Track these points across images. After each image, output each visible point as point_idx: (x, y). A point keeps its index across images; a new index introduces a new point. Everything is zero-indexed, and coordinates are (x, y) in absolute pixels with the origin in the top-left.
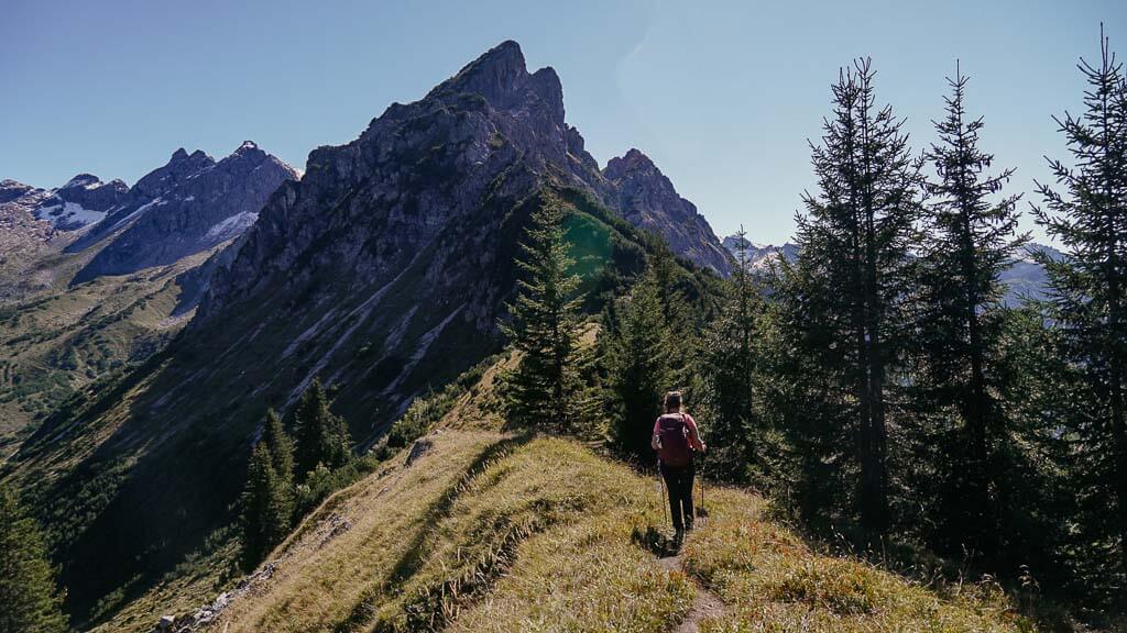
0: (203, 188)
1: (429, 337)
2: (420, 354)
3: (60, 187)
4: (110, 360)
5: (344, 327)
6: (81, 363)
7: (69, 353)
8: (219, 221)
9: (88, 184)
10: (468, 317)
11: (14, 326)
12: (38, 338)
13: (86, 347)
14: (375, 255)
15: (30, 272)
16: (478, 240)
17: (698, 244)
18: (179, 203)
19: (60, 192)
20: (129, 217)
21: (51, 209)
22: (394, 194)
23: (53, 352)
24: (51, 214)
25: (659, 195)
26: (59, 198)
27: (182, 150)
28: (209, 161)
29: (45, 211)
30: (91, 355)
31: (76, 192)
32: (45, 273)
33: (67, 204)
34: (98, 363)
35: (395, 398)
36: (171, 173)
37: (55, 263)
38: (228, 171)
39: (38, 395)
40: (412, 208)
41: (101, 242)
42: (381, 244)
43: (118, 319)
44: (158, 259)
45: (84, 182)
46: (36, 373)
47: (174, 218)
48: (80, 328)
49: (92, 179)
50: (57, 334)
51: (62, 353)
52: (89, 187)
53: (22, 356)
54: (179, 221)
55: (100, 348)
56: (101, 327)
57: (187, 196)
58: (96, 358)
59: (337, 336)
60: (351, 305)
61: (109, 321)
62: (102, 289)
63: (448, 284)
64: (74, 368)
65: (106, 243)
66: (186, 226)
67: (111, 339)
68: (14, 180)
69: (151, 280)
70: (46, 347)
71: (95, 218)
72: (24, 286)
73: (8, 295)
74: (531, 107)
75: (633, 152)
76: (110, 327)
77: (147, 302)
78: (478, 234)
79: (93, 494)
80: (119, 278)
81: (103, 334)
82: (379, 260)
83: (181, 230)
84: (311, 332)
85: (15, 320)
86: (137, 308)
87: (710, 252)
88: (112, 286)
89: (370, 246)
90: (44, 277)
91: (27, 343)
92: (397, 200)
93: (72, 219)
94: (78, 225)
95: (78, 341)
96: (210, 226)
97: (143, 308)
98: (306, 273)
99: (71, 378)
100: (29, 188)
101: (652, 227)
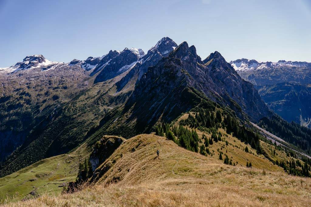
0: (117, 60)
1: (172, 108)
2: (171, 111)
3: (85, 60)
4: (105, 103)
5: (159, 105)
6: (100, 103)
7: (98, 101)
8: (121, 68)
9: (91, 59)
10: (177, 105)
11: (85, 95)
12: (91, 98)
13: (100, 100)
14: (162, 92)
15: (83, 82)
16: (179, 92)
17: (230, 75)
18: (112, 64)
19: (85, 61)
20: (101, 67)
21: (84, 65)
22: (165, 81)
23: (94, 101)
24: (84, 67)
25: (221, 64)
26: (85, 63)
27: (111, 50)
28: (117, 53)
29: (83, 66)
30: (102, 102)
31: (89, 61)
32: (86, 82)
33: (87, 64)
34: (103, 103)
35: (168, 118)
36: (109, 56)
37: (88, 79)
38: (122, 56)
39: (94, 110)
40: (168, 84)
41: (96, 74)
42: (163, 91)
43: (106, 94)
44: (109, 77)
45: (90, 59)
46: (92, 106)
47: (111, 68)
48: (98, 96)
49: (92, 58)
50: (94, 97)
51: (96, 101)
52: (91, 60)
53: (89, 102)
54: (112, 68)
55: (103, 100)
56: (103, 95)
57: (114, 62)
58: (103, 102)
59: (158, 107)
60: (159, 101)
61: (104, 94)
62: (99, 85)
63: (174, 99)
64: (99, 104)
65: (97, 74)
66: (114, 69)
67: (105, 98)
68: (76, 59)
69: (109, 83)
70: (93, 100)
71: (94, 68)
72: (83, 85)
73: (80, 87)
74: (189, 56)
75: (216, 52)
76: (104, 96)
77: (111, 90)
78: (179, 91)
79: (125, 130)
80: (102, 83)
81: (103, 97)
82: (163, 93)
83: (113, 70)
84: (153, 105)
85: (85, 94)
86: (109, 91)
87: (233, 76)
88: (101, 85)
89: (161, 90)
90: (86, 83)
91: (89, 99)
92: (166, 82)
93: (89, 68)
94: (90, 69)
95: (99, 98)
96: (119, 69)
97: (110, 91)
98: (151, 94)
99: (99, 107)
100: (79, 61)
101: (219, 72)
